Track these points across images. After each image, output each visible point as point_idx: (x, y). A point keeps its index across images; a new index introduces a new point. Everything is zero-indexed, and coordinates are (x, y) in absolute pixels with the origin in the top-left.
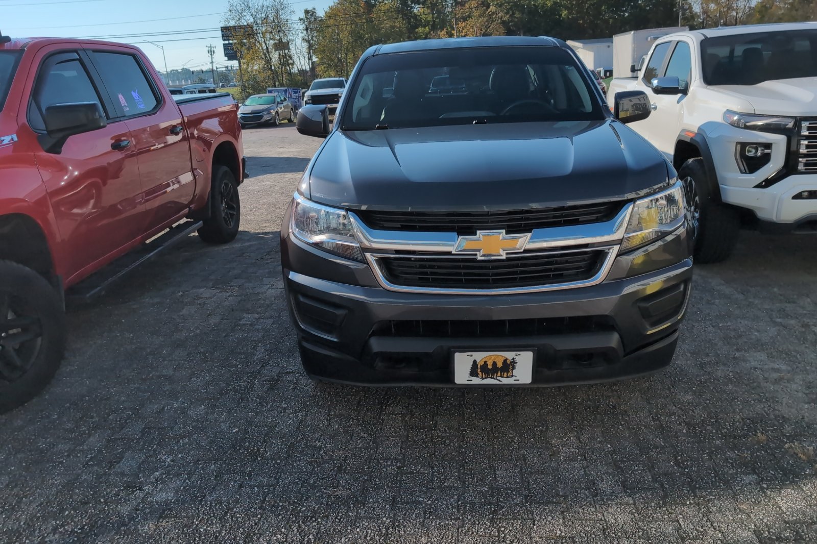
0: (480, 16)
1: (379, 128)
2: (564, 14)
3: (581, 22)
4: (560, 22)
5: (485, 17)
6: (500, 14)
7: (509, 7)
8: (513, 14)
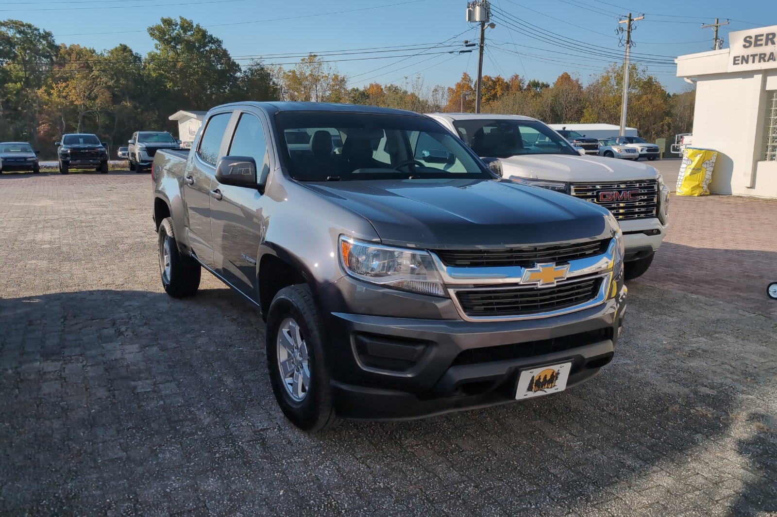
0: (83, 78)
1: (330, 180)
2: (169, 85)
3: (186, 94)
4: (166, 92)
5: (88, 80)
6: (104, 79)
7: (112, 73)
8: (118, 80)
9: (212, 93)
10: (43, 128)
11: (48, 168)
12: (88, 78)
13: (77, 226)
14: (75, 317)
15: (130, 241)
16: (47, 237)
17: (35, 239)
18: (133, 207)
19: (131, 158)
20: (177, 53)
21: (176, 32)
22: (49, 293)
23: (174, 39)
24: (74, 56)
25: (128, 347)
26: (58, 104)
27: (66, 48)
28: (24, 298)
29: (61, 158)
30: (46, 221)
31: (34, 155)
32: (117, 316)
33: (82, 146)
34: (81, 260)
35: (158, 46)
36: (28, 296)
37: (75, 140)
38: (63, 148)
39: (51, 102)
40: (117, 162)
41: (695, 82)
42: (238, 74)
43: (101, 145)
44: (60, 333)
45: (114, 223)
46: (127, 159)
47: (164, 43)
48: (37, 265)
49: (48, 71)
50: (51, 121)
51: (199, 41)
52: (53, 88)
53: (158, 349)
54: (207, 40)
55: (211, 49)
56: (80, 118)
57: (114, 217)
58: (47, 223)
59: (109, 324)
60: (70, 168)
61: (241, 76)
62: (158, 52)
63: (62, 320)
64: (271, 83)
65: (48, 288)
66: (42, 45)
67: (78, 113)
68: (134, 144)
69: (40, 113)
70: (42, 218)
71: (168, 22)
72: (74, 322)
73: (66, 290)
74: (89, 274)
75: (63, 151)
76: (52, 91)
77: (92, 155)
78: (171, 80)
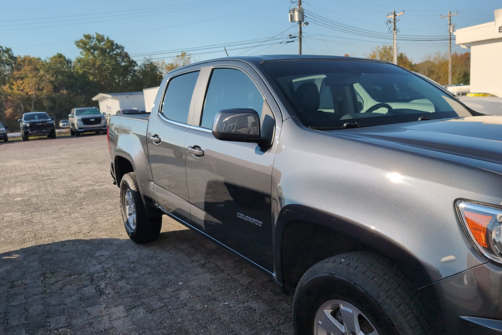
2: (91, 78)
3: (103, 83)
4: (89, 83)
5: (37, 78)
6: (48, 77)
7: (53, 72)
8: (57, 77)
9: (119, 81)
10: (9, 112)
11: (14, 137)
12: (37, 76)
13: (40, 179)
14: (53, 273)
15: (84, 190)
16: (18, 190)
17: (9, 193)
18: (80, 162)
19: (71, 127)
20: (95, 56)
21: (94, 43)
22: (26, 247)
23: (92, 47)
24: (26, 63)
25: (113, 310)
26: (17, 95)
27: (21, 58)
28: (4, 253)
29: (23, 130)
30: (16, 177)
31: (4, 129)
32: (93, 269)
33: (37, 121)
34: (48, 209)
35: (82, 53)
36: (7, 252)
37: (32, 117)
38: (24, 123)
39: (13, 94)
40: (61, 130)
41: (469, 47)
42: (136, 68)
43: (50, 119)
44: (42, 296)
45: (68, 175)
46: (68, 128)
47: (86, 51)
48: (13, 218)
49: (9, 74)
50: (14, 107)
51: (109, 48)
52: (14, 85)
53: (145, 311)
54: (114, 47)
55: (117, 53)
56: (33, 103)
57: (67, 171)
58: (17, 178)
59: (87, 280)
60: (30, 136)
61: (138, 69)
62: (83, 57)
63: (42, 278)
64: (158, 72)
65: (24, 241)
66: (5, 57)
67: (31, 100)
68: (73, 117)
69: (6, 101)
70: (13, 174)
71: (88, 37)
72: (53, 280)
73: (41, 242)
74: (57, 224)
75: (24, 125)
76: (13, 87)
77: (45, 127)
78: (92, 74)
